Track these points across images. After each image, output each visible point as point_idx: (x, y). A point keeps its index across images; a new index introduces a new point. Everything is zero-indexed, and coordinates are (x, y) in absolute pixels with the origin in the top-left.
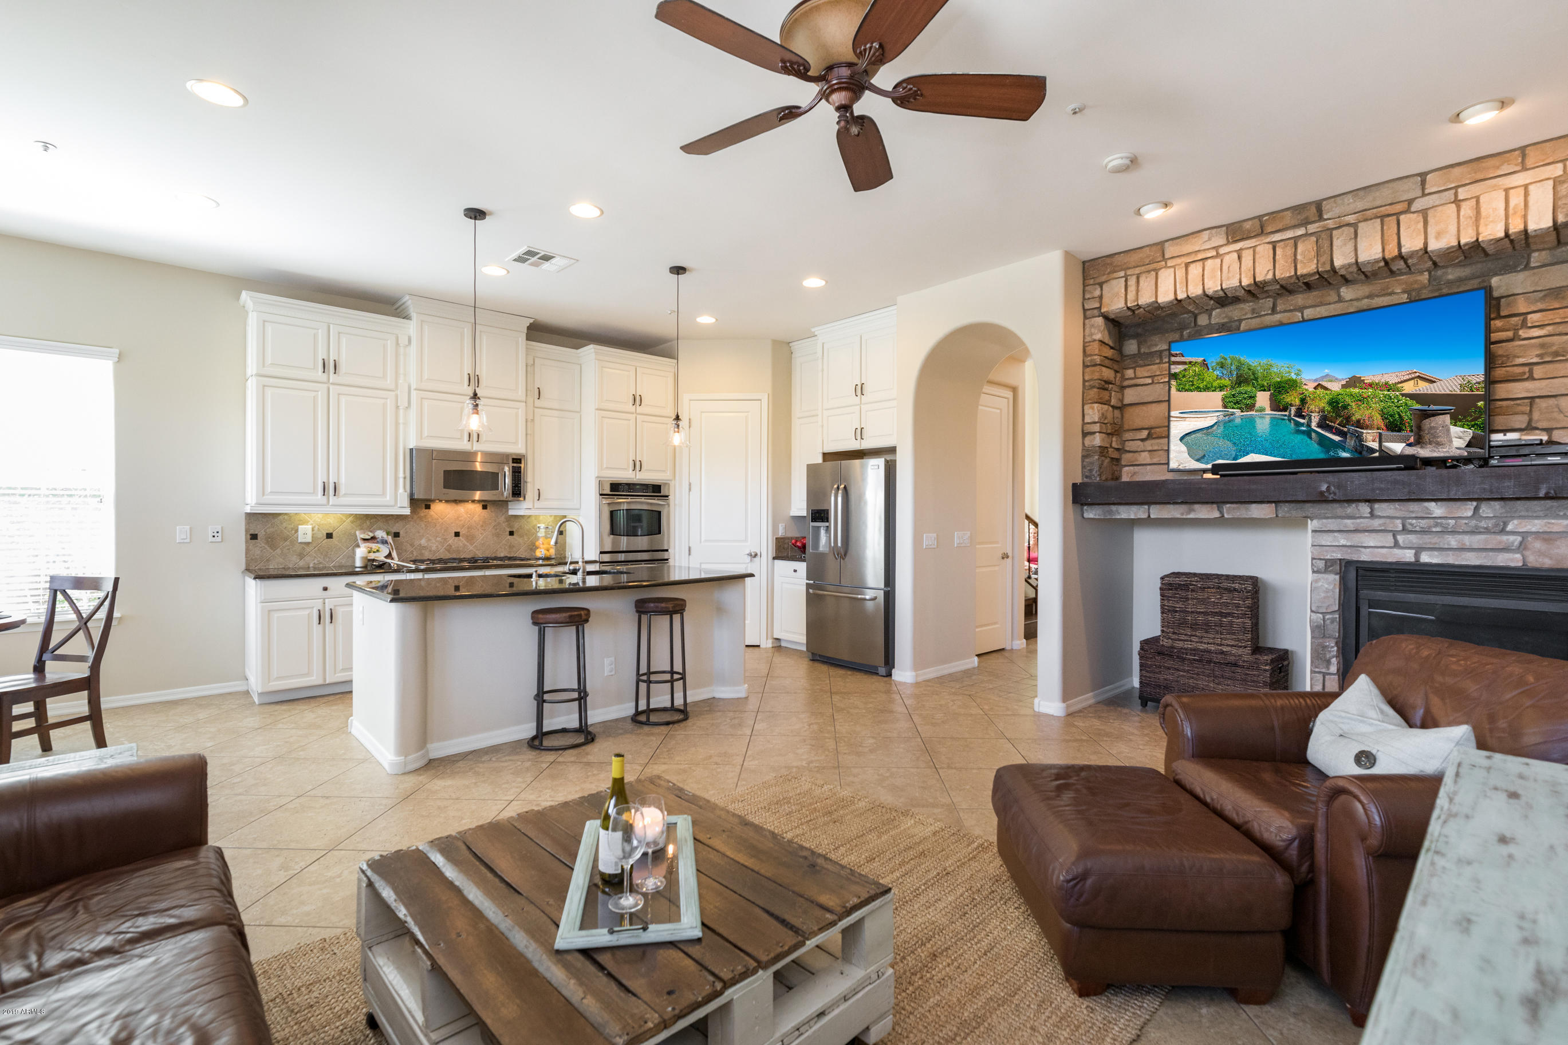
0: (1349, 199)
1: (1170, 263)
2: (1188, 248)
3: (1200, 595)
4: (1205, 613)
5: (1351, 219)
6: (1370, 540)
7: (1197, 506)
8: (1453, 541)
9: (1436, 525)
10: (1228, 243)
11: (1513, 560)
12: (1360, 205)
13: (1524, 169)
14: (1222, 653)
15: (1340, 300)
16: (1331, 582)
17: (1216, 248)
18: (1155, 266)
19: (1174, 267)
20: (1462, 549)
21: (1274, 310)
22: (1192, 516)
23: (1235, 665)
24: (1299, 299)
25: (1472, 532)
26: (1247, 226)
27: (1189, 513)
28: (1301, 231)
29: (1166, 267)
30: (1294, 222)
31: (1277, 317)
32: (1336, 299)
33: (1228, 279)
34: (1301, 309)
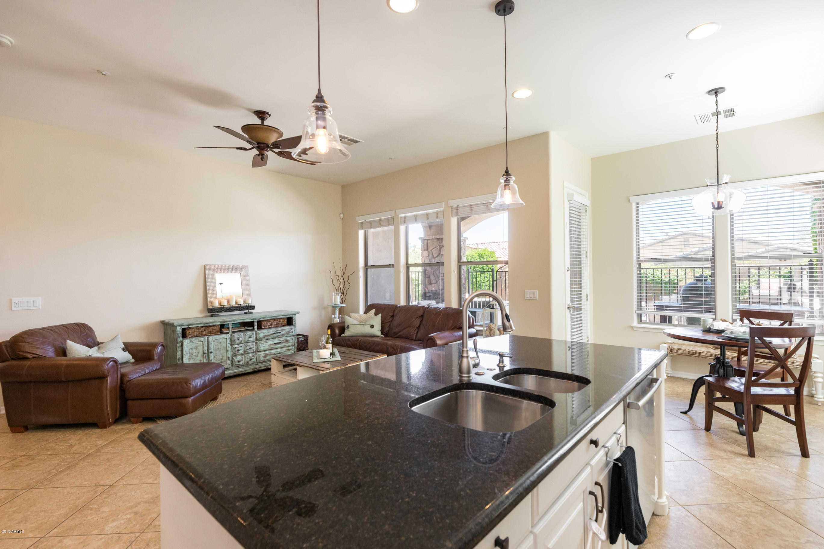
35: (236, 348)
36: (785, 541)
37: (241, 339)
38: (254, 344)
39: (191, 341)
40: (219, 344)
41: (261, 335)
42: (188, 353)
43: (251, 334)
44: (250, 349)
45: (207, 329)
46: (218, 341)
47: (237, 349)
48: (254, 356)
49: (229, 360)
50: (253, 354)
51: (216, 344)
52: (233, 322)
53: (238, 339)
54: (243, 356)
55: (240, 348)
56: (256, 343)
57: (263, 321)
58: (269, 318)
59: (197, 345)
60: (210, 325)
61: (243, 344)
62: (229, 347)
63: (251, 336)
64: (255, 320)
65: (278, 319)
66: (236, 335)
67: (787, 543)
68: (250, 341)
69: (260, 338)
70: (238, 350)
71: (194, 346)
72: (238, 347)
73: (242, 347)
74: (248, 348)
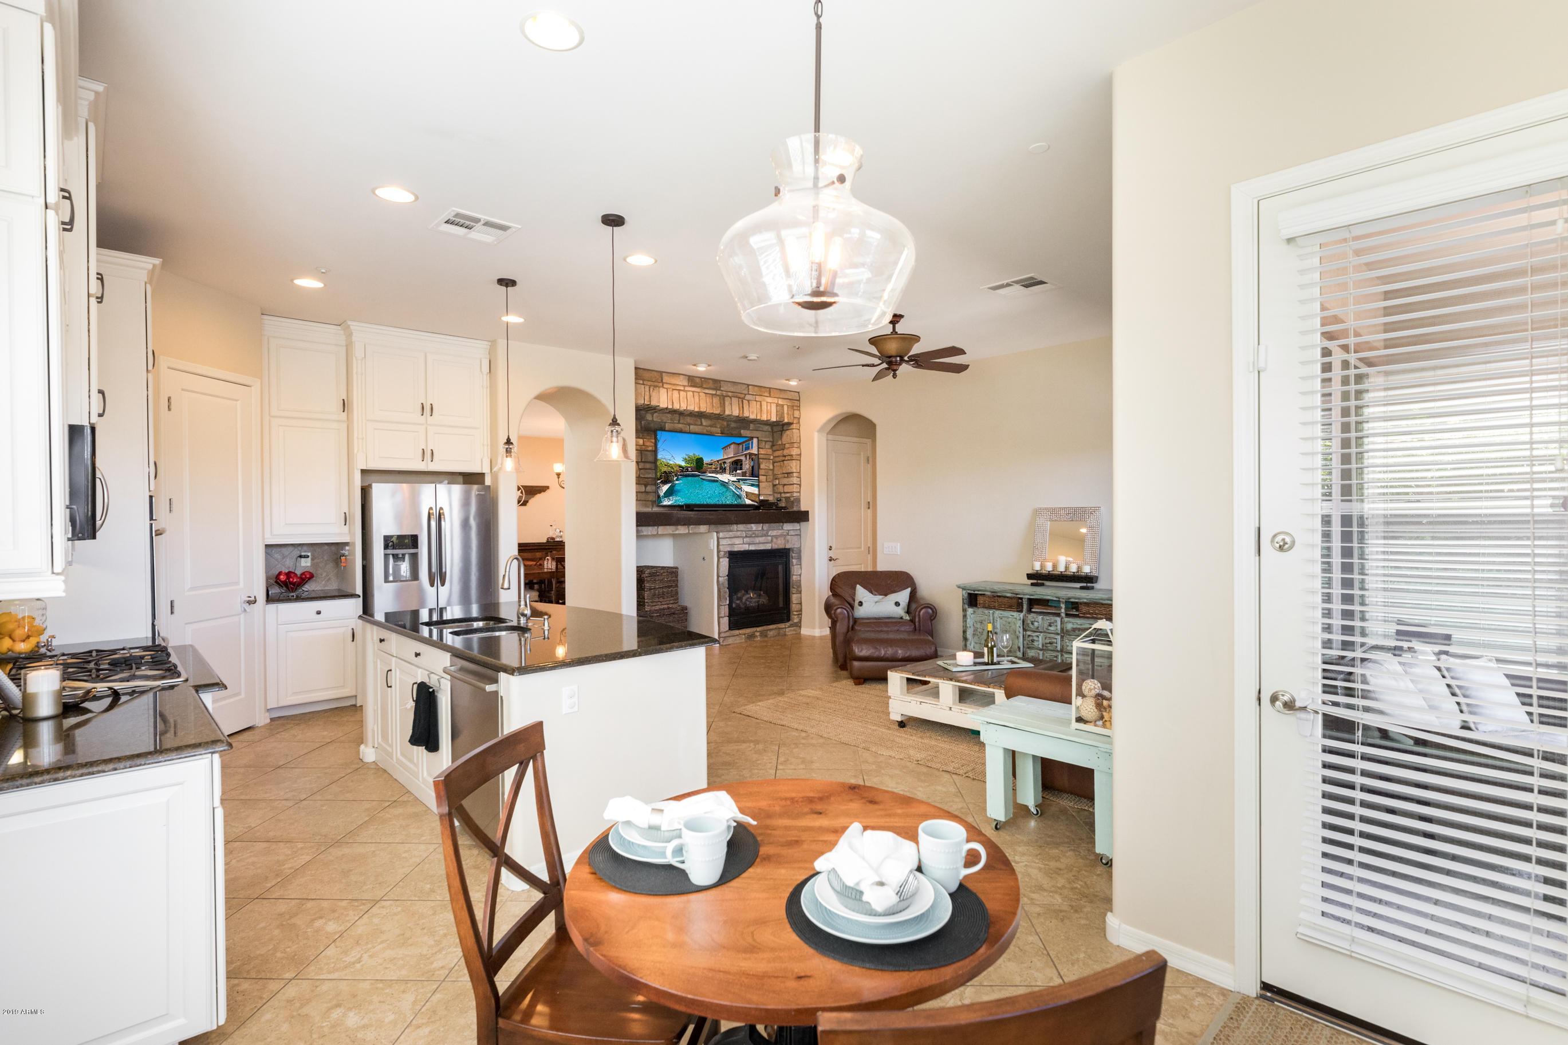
0: (729, 384)
1: (665, 386)
2: (673, 380)
3: (661, 578)
4: (662, 588)
5: (730, 394)
6: (737, 541)
7: (679, 527)
8: (757, 540)
9: (753, 533)
10: (688, 386)
11: (768, 547)
12: (732, 390)
13: (770, 396)
14: (669, 608)
15: (701, 424)
16: (725, 562)
17: (684, 386)
18: (656, 384)
19: (667, 389)
20: (760, 543)
21: (679, 423)
22: (677, 532)
23: (674, 614)
24: (689, 420)
25: (762, 536)
26: (698, 380)
27: (676, 531)
28: (714, 392)
29: (663, 387)
30: (712, 387)
31: (680, 426)
32: (700, 423)
33: (690, 405)
34: (689, 425)
35: (1029, 636)
36: (382, 942)
37: (1036, 624)
38: (1059, 637)
39: (974, 612)
40: (1008, 624)
41: (1069, 626)
42: (972, 627)
43: (1052, 621)
44: (1050, 643)
45: (1000, 600)
46: (1005, 619)
47: (1031, 638)
48: (1056, 657)
49: (1019, 651)
50: (1055, 654)
51: (1004, 623)
52: (1029, 597)
53: (1033, 624)
54: (1041, 653)
55: (1035, 638)
56: (1062, 637)
57: (1081, 603)
58: (1085, 601)
59: (982, 618)
60: (999, 594)
61: (1042, 634)
62: (1020, 632)
63: (1053, 623)
64: (1061, 600)
65: (1102, 604)
66: (1031, 617)
67: (379, 941)
68: (1050, 631)
69: (1067, 631)
70: (1033, 641)
71: (979, 619)
72: (1033, 636)
73: (1038, 636)
74: (1048, 641)
